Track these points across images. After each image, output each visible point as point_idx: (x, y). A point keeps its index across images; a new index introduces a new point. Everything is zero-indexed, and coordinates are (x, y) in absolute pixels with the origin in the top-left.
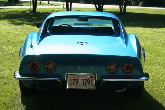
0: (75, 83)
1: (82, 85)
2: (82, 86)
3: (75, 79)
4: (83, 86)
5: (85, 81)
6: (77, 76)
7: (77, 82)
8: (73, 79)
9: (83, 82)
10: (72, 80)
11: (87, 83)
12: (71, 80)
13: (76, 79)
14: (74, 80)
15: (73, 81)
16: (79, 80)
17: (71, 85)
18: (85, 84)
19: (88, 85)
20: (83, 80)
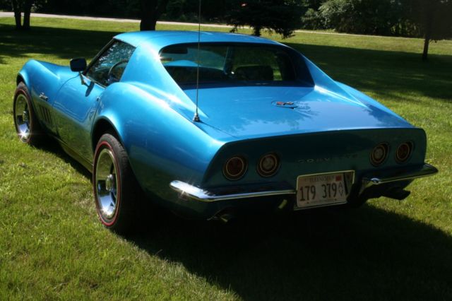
0: (311, 195)
1: (324, 197)
2: (323, 199)
4: (325, 199)
5: (327, 187)
6: (311, 180)
7: (314, 193)
8: (306, 187)
9: (325, 191)
10: (304, 188)
11: (332, 192)
12: (301, 189)
13: (311, 186)
14: (307, 189)
15: (305, 190)
16: (316, 186)
17: (303, 200)
18: (328, 195)
19: (335, 196)
20: (323, 185)
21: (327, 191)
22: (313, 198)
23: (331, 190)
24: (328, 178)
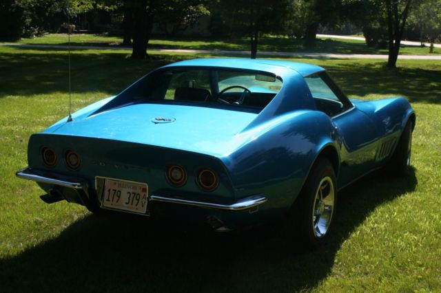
0: (116, 198)
1: (127, 203)
2: (125, 205)
3: (115, 191)
4: (127, 205)
5: (132, 196)
6: (120, 185)
7: (119, 197)
8: (113, 190)
9: (129, 198)
10: (111, 190)
11: (135, 202)
12: (109, 190)
13: (117, 190)
15: (112, 192)
16: (122, 192)
17: (108, 200)
18: (130, 203)
19: (136, 205)
20: (129, 193)
21: (131, 199)
22: (117, 201)
23: (135, 199)
24: (134, 187)
